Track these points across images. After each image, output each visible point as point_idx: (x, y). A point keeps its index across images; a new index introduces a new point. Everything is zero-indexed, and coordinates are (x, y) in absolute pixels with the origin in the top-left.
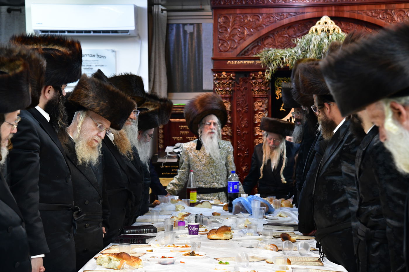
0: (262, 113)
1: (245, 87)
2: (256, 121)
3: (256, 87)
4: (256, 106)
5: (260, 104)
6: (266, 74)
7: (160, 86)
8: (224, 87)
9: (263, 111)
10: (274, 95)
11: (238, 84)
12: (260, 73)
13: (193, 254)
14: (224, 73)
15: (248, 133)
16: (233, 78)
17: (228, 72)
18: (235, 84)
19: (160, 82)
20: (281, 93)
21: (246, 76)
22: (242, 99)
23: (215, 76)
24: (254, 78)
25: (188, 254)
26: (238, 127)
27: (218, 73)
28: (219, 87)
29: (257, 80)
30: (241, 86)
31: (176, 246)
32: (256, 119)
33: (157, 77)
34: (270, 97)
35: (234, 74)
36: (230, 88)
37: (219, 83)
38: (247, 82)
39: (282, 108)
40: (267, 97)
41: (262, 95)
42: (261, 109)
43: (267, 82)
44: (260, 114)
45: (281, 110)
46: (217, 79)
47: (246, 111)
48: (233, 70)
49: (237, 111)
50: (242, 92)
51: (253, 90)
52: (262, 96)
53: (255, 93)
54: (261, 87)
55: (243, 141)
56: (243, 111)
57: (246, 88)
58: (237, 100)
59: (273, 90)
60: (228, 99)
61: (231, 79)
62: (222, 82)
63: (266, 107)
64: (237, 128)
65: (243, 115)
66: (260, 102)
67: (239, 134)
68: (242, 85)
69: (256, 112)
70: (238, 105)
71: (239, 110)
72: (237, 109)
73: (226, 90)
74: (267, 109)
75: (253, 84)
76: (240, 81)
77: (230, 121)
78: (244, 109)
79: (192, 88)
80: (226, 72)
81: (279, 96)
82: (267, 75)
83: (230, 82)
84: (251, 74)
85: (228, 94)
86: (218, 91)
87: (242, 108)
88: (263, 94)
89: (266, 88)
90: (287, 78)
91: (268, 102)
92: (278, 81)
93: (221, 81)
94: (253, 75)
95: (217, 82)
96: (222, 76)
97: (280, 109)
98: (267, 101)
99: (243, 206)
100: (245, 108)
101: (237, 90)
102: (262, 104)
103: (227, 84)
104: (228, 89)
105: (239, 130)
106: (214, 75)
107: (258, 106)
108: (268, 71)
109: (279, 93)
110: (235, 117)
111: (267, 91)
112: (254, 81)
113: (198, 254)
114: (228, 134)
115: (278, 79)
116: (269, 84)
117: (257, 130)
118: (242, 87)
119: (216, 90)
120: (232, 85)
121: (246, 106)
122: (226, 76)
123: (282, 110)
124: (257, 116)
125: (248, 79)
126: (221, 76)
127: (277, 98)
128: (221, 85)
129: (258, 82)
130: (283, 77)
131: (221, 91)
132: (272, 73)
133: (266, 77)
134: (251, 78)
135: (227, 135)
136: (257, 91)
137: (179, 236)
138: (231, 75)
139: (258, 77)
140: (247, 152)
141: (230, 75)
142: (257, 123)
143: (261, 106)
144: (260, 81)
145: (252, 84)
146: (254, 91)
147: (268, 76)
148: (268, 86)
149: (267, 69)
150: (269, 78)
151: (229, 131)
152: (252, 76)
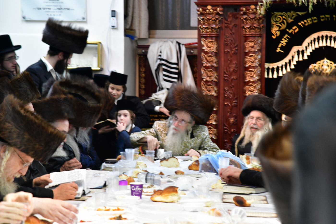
0: (253, 55)
1: (235, 23)
2: (246, 64)
3: (247, 23)
4: (247, 47)
5: (252, 44)
6: (258, 8)
7: (140, 22)
8: (209, 24)
9: (254, 52)
10: (269, 34)
11: (227, 21)
12: (253, 7)
13: (120, 218)
14: (209, 7)
15: (237, 79)
16: (220, 13)
17: (214, 6)
18: (223, 20)
19: (140, 17)
20: (278, 31)
21: (236, 10)
22: (231, 39)
23: (198, 11)
24: (245, 13)
25: (114, 218)
26: (225, 71)
27: (203, 7)
28: (204, 24)
29: (248, 16)
30: (229, 23)
31: (107, 208)
32: (246, 62)
33: (136, 11)
34: (264, 35)
35: (221, 9)
36: (216, 25)
37: (204, 18)
38: (237, 18)
39: (279, 49)
40: (260, 36)
41: (254, 33)
42: (253, 50)
43: (260, 18)
44: (252, 56)
45: (278, 51)
46: (201, 14)
47: (235, 52)
48: (221, 4)
49: (225, 52)
50: (231, 30)
51: (243, 27)
52: (254, 35)
53: (246, 31)
54: (253, 24)
55: (232, 87)
56: (231, 52)
57: (235, 26)
58: (226, 40)
59: (269, 27)
60: (214, 38)
61: (218, 14)
62: (207, 18)
63: (259, 48)
64: (225, 73)
65: (231, 57)
66: (252, 42)
67: (226, 79)
68: (231, 21)
69: (247, 54)
70: (226, 45)
71: (228, 51)
72: (224, 50)
73: (211, 27)
74: (260, 50)
75: (244, 21)
76: (229, 17)
77: (216, 64)
78: (233, 51)
79: (178, 24)
80: (212, 6)
81: (276, 34)
82: (260, 10)
83: (216, 18)
84: (242, 8)
85: (214, 33)
86: (202, 29)
87: (231, 48)
88: (256, 32)
89: (259, 26)
90: (287, 13)
91: (261, 43)
92: (276, 16)
93: (206, 16)
94: (244, 9)
95: (202, 18)
96: (207, 11)
97: (277, 49)
98: (260, 41)
99: (210, 164)
100: (234, 49)
101: (225, 27)
102: (255, 44)
103: (213, 21)
104: (214, 26)
105: (227, 75)
106: (198, 9)
107: (249, 46)
108: (261, 5)
109: (276, 31)
110: (222, 59)
111: (260, 29)
112: (245, 17)
113: (125, 219)
114: (213, 79)
115: (275, 15)
116: (263, 21)
117: (247, 76)
118: (231, 24)
119: (200, 27)
120: (219, 21)
121: (235, 47)
122: (211, 10)
123: (280, 52)
124: (248, 59)
125: (238, 14)
126: (205, 11)
127: (273, 36)
128: (206, 21)
129: (250, 18)
130: (281, 12)
131: (206, 28)
132: (267, 6)
133: (259, 11)
134: (242, 13)
135: (212, 81)
136: (248, 28)
137: (117, 197)
138: (218, 9)
139: (249, 11)
140: (236, 101)
141: (216, 10)
142: (248, 67)
143: (253, 47)
144: (252, 16)
145: (242, 20)
146: (245, 29)
147: (262, 11)
148: (262, 23)
149: (260, 2)
150: (263, 12)
151: (214, 77)
152: (242, 10)
